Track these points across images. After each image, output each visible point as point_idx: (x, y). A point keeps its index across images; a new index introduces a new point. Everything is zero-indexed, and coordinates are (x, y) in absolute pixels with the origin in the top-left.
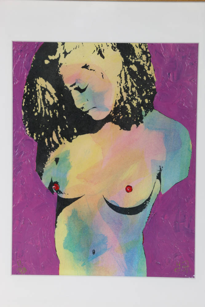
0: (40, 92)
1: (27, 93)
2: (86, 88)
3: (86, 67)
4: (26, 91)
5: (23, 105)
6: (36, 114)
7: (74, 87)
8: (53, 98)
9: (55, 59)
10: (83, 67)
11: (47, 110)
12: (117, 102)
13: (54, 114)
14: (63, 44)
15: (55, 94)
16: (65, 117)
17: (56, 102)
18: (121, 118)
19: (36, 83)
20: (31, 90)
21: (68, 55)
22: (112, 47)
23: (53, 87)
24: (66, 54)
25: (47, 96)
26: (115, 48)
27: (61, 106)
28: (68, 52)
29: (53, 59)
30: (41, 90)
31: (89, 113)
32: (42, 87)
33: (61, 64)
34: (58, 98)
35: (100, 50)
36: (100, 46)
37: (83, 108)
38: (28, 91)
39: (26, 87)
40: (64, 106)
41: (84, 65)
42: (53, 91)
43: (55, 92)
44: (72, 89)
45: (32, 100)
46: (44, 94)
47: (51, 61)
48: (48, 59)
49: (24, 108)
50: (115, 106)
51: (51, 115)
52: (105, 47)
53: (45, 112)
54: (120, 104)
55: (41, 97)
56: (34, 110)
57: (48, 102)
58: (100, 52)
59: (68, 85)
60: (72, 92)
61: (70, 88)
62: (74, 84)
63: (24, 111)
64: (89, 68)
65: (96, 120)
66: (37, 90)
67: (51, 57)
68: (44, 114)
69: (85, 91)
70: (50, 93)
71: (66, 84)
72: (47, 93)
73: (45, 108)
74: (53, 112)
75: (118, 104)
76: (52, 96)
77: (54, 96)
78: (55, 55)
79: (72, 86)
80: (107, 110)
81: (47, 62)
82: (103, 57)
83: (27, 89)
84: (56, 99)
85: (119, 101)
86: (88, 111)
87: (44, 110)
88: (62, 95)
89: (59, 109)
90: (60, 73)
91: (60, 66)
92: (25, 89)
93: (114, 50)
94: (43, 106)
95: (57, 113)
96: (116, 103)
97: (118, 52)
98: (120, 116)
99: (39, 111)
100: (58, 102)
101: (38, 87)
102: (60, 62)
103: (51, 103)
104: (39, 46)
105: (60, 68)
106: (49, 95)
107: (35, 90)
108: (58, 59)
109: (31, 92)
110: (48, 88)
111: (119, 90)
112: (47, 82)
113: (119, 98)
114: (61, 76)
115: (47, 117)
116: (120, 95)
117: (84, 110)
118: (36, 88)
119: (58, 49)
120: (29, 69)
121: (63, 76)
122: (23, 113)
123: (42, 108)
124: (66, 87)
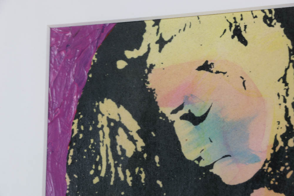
0: (107, 130)
1: (77, 135)
2: (206, 114)
3: (206, 67)
4: (76, 132)
5: (70, 161)
6: (96, 180)
7: (181, 113)
8: (134, 142)
9: (139, 57)
10: (200, 69)
11: (120, 169)
12: (279, 139)
13: (136, 178)
14: (157, 22)
15: (138, 132)
16: (159, 182)
17: (140, 149)
18: (289, 176)
19: (98, 112)
20: (86, 128)
21: (166, 46)
22: (265, 18)
23: (135, 117)
24: (162, 43)
25: (122, 139)
26: (271, 20)
27: (151, 158)
28: (166, 39)
29: (135, 56)
30: (109, 126)
31: (215, 171)
32: (109, 120)
33: (152, 66)
34: (145, 141)
35: (237, 27)
36: (238, 20)
37: (199, 159)
38: (80, 131)
39: (76, 121)
40: (157, 159)
41: (202, 64)
42: (133, 126)
43: (139, 128)
44: (175, 118)
45: (89, 150)
46: (113, 134)
47: (131, 61)
48: (124, 58)
49: (70, 170)
50: (274, 148)
51: (129, 180)
52: (248, 19)
53: (117, 173)
54: (286, 144)
55: (107, 141)
56: (92, 172)
57: (123, 151)
58: (238, 33)
59: (166, 109)
60: (175, 125)
61: (171, 117)
62: (181, 107)
63: (71, 177)
64: (214, 70)
65: (232, 183)
66: (99, 126)
67: (130, 54)
68: (113, 179)
69: (205, 122)
70: (126, 130)
71: (162, 109)
72: (121, 131)
73: (116, 166)
74: (133, 174)
75: (281, 144)
76: (131, 138)
77: (136, 137)
78: (138, 49)
79: (174, 112)
80: (255, 159)
81: (121, 64)
82: (245, 42)
83: (79, 127)
84: (141, 143)
85: (283, 136)
86: (211, 166)
87: (113, 169)
88: (153, 133)
89: (148, 165)
90: (149, 86)
91: (150, 71)
92: (75, 127)
93: (270, 25)
94: (111, 161)
95: (143, 176)
96: (276, 143)
97: (278, 29)
98: (286, 172)
99: (103, 174)
100: (145, 149)
101: (102, 121)
102: (149, 61)
103: (129, 154)
104: (106, 32)
105: (150, 76)
106: (125, 136)
107: (95, 126)
108: (146, 55)
109: (86, 132)
110: (123, 121)
111: (284, 112)
112: (122, 107)
113: (284, 130)
114: (152, 91)
115: (120, 184)
116: (284, 123)
117: (202, 164)
118: (97, 122)
119: (145, 36)
120: (84, 84)
121: (156, 91)
122: (68, 181)
123: (108, 166)
124: (163, 115)
